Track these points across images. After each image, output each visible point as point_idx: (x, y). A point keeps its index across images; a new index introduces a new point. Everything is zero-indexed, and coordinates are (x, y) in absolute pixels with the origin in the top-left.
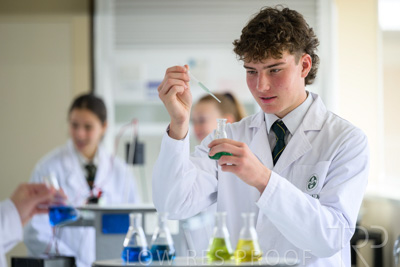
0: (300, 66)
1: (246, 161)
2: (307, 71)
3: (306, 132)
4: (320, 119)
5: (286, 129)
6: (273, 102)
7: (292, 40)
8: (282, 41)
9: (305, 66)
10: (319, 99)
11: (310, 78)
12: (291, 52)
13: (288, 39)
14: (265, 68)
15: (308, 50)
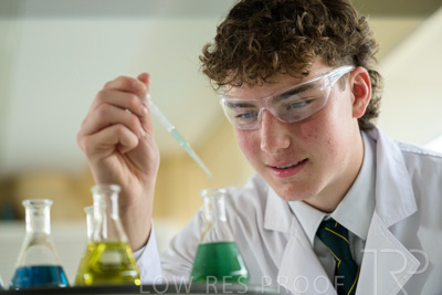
2: (365, 103)
6: (301, 174)
7: (329, 32)
8: (310, 32)
9: (358, 92)
12: (329, 61)
13: (321, 28)
15: (359, 56)
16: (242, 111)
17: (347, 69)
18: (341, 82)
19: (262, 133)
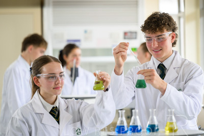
0: (171, 38)
1: (155, 77)
2: (174, 40)
3: (174, 68)
4: (180, 62)
5: (165, 67)
6: (160, 52)
7: (168, 24)
8: (164, 24)
9: (173, 37)
10: (178, 53)
11: (174, 44)
12: (167, 30)
13: (167, 24)
14: (156, 37)
15: (174, 30)
16: (149, 39)
17: (171, 32)
18: (170, 35)
19: (152, 44)
